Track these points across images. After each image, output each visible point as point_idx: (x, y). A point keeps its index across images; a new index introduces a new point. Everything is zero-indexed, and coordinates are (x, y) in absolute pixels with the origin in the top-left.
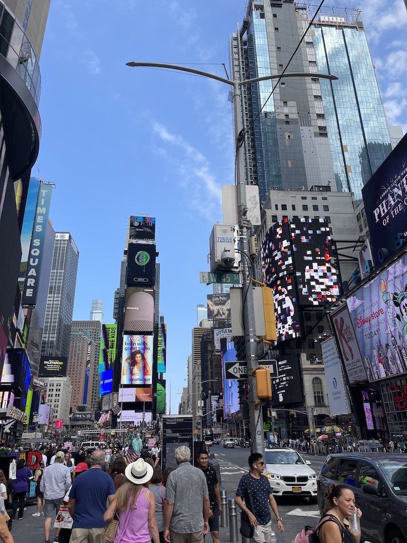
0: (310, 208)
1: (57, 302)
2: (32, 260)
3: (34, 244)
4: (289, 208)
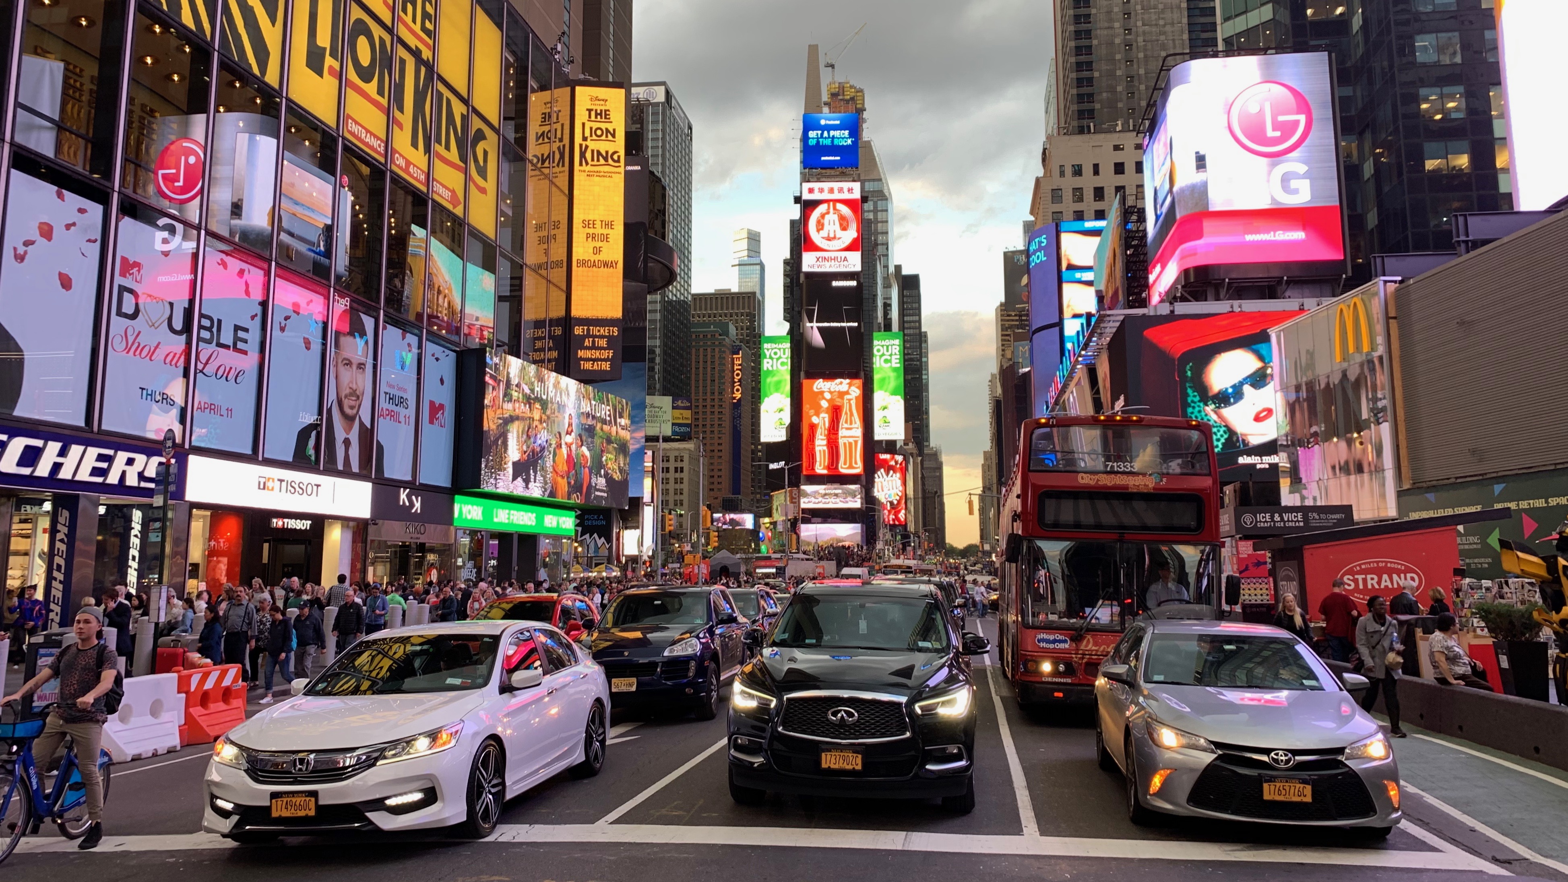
4: (1088, 170)
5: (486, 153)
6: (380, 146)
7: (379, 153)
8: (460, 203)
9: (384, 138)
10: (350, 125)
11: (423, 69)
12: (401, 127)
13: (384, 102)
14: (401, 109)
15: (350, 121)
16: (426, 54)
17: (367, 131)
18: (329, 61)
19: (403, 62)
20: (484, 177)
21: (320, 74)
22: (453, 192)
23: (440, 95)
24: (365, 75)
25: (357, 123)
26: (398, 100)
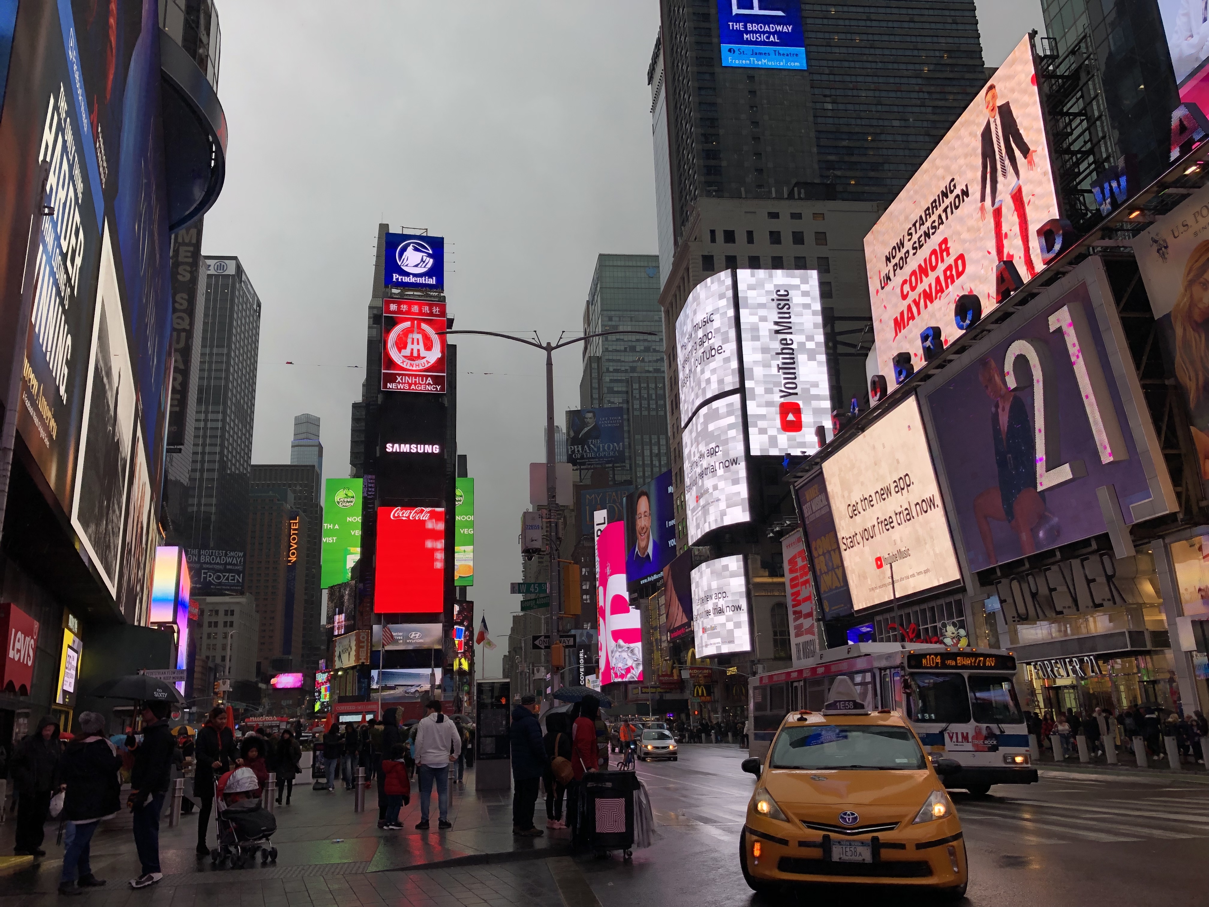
0: (787, 238)
1: (214, 424)
4: (741, 237)
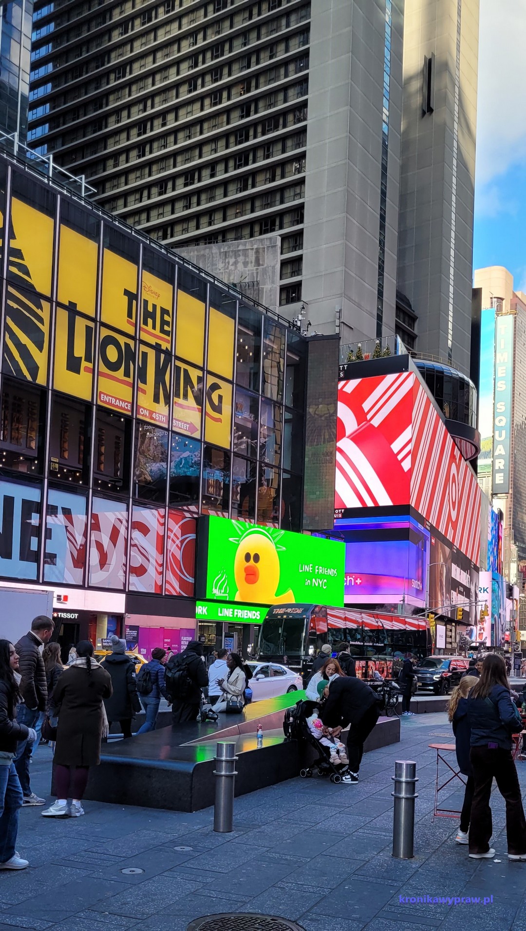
2: (497, 433)
3: (498, 410)
5: (220, 397)
6: (127, 406)
7: (127, 410)
8: (198, 430)
9: (131, 401)
10: (102, 397)
11: (163, 356)
12: (144, 392)
13: (131, 380)
14: (145, 382)
15: (102, 395)
16: (165, 346)
17: (116, 399)
18: (84, 364)
19: (145, 355)
20: (220, 412)
21: (78, 372)
22: (191, 424)
23: (178, 369)
24: (114, 367)
25: (107, 395)
26: (143, 377)
